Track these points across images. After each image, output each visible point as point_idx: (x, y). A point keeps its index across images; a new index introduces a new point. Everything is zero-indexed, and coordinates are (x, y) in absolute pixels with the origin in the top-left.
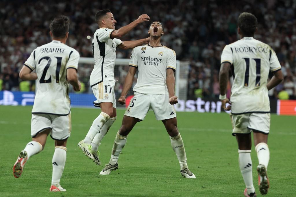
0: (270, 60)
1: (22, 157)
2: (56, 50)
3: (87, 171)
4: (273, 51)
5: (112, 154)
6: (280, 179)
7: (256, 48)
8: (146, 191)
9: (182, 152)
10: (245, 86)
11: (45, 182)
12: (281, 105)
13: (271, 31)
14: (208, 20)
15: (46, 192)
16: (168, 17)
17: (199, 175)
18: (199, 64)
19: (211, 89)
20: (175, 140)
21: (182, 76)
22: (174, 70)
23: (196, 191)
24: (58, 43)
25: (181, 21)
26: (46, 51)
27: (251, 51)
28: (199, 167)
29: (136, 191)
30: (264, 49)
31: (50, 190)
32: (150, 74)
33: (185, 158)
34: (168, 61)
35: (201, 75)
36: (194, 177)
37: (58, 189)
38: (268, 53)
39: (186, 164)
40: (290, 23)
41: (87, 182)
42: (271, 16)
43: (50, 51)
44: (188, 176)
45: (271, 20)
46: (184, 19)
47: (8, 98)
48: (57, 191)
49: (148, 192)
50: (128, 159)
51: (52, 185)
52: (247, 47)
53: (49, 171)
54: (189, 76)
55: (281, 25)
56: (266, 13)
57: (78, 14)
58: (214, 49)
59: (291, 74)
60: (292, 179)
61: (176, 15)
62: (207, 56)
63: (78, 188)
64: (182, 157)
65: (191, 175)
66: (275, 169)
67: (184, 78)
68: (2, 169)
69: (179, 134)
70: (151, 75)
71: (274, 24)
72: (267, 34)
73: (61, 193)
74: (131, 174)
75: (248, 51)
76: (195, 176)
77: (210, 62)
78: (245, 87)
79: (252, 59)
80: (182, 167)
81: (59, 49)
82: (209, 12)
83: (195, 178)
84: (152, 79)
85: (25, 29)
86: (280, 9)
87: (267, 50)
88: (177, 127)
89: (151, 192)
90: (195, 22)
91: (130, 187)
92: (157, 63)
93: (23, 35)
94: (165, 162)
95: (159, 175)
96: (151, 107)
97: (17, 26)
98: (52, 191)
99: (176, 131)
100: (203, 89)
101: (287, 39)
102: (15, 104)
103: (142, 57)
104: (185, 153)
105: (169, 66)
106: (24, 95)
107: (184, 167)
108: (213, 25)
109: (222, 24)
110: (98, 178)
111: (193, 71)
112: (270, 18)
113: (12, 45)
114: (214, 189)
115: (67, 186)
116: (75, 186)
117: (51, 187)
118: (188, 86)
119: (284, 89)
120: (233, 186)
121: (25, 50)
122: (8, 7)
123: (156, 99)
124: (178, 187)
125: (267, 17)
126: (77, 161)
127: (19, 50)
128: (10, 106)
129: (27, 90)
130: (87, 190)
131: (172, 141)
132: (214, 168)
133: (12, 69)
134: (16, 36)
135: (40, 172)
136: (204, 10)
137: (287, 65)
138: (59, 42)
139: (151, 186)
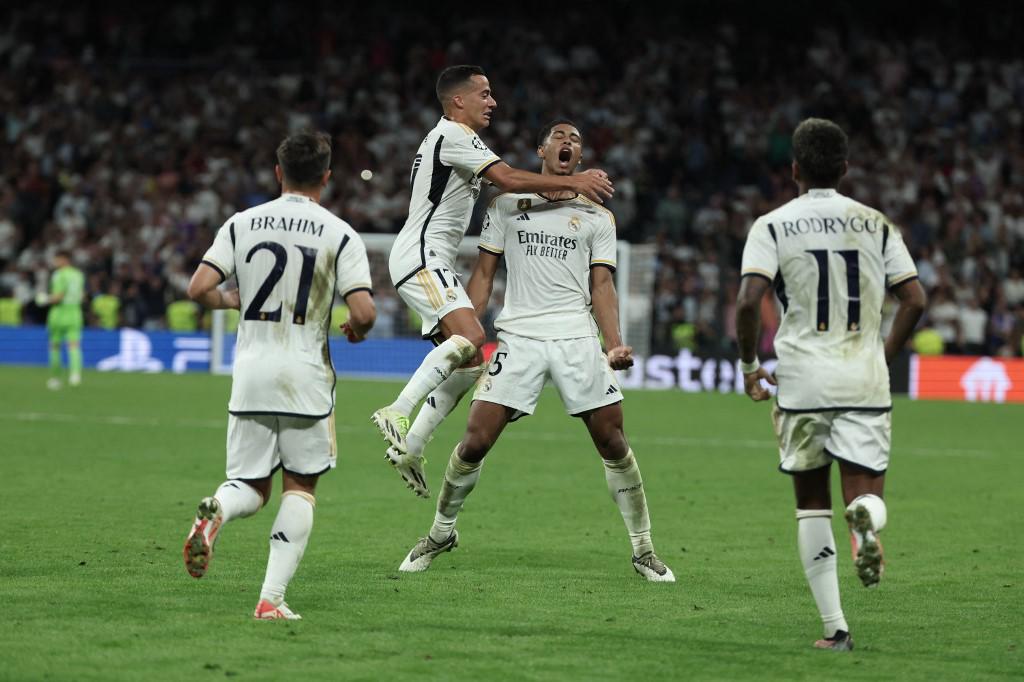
0: (883, 252)
1: (205, 518)
2: (299, 225)
3: (362, 560)
4: (891, 228)
5: (438, 512)
6: (918, 583)
7: (844, 220)
8: (532, 618)
9: (638, 507)
10: (819, 329)
11: (243, 593)
12: (922, 371)
13: (894, 156)
14: (710, 123)
15: (243, 620)
16: (594, 115)
17: (686, 573)
18: (683, 253)
19: (719, 324)
20: (618, 470)
21: (635, 287)
22: (612, 270)
23: (677, 617)
24: (301, 201)
25: (633, 129)
26: (268, 225)
27: (829, 230)
28: (684, 550)
29: (503, 618)
30: (866, 223)
31: (256, 614)
32: (546, 283)
33: (645, 522)
34: (596, 244)
35: (690, 284)
36: (670, 576)
37: (278, 612)
38: (880, 235)
39: (648, 538)
40: (945, 132)
41: (363, 591)
42: (893, 115)
43: (282, 225)
44: (653, 576)
45: (893, 126)
46: (642, 121)
47: (135, 350)
48: (275, 616)
49: (537, 620)
50: (479, 527)
51: (260, 602)
52: (819, 218)
53: (252, 559)
54: (657, 288)
55: (919, 139)
56: (879, 105)
57: (335, 108)
58: (728, 210)
59: (950, 281)
60: (951, 582)
61: (617, 111)
62: (709, 229)
63: (335, 610)
64: (638, 519)
65: (662, 573)
66: (903, 555)
67: (643, 292)
68: (118, 554)
69: (630, 452)
70: (549, 285)
71: (902, 136)
72: (880, 164)
73: (287, 623)
74: (489, 570)
75: (821, 230)
76: (675, 575)
77: (716, 247)
78: (821, 333)
79: (834, 252)
80: (636, 548)
81: (307, 222)
82: (714, 101)
83: (673, 580)
84: (551, 296)
85: (183, 152)
86: (918, 95)
87: (875, 226)
88: (622, 431)
89: (547, 621)
90: (674, 131)
91: (486, 606)
92: (562, 253)
93: (178, 168)
94: (588, 534)
95: (570, 573)
96: (548, 375)
97: (161, 140)
98: (260, 617)
99: (621, 443)
100: (696, 323)
101: (940, 180)
102: (155, 366)
103: (519, 232)
104: (646, 508)
105: (599, 258)
106: (181, 343)
107: (642, 549)
108: (725, 139)
109: (751, 137)
110: (393, 581)
111: (668, 272)
112: (888, 119)
113: (145, 197)
114: (727, 611)
115: (305, 605)
116: (327, 604)
117: (259, 606)
118: (654, 314)
119: (930, 324)
120: (784, 603)
121: (183, 211)
122: (136, 88)
123: (564, 352)
124: (622, 606)
125: (879, 116)
126: (332, 530)
127: (164, 211)
128: (139, 374)
129: (189, 326)
130: (361, 617)
131: (609, 473)
132: (728, 551)
133: (144, 266)
134: (157, 171)
135: (227, 563)
136: (701, 95)
137: (939, 257)
138: (306, 199)
139: (547, 602)
